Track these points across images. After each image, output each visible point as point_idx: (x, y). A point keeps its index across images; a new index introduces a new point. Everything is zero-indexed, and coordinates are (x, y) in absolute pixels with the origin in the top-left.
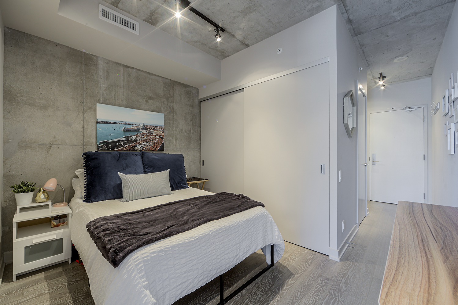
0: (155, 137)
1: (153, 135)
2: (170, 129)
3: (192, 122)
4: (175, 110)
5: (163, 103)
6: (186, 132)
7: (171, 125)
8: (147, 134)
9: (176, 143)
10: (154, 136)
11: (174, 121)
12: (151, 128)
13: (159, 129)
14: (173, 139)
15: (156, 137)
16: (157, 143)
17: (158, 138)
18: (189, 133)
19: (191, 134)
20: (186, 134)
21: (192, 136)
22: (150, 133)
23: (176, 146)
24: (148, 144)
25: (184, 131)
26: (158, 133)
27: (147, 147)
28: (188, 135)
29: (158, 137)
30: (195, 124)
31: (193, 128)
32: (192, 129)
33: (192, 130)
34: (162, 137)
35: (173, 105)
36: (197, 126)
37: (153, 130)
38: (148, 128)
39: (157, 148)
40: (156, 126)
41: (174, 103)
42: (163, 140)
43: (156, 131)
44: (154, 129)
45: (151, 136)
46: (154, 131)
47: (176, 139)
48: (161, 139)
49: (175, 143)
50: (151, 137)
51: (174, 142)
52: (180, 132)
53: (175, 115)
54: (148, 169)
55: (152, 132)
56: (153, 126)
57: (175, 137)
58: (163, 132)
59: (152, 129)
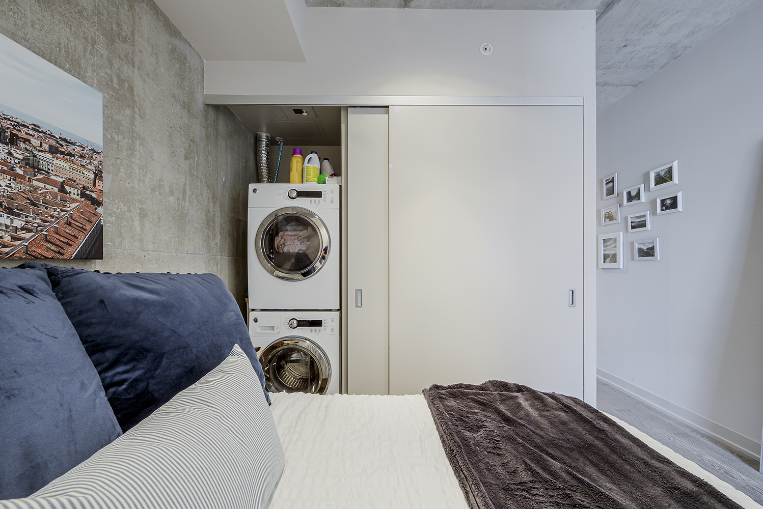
0: (62, 190)
1: (47, 180)
2: (119, 170)
3: (187, 162)
4: (136, 98)
5: (93, 45)
6: (172, 192)
7: (125, 153)
8: (12, 169)
9: (142, 230)
10: (54, 183)
11: (133, 142)
12: (35, 142)
13: (81, 156)
14: (130, 211)
15: (67, 193)
16: (70, 224)
17: (74, 201)
18: (181, 197)
19: (187, 204)
20: (171, 199)
21: (188, 210)
22: (31, 164)
23: (141, 240)
24: (18, 223)
25: (167, 190)
26: (75, 176)
27: (14, 239)
28: (179, 204)
29: (74, 193)
30: (195, 173)
31: (190, 185)
32: (188, 186)
33: (187, 191)
34: (94, 195)
35: (130, 73)
36: (201, 182)
37: (49, 156)
38: (22, 134)
39: (70, 249)
40: (65, 140)
41: (136, 71)
42: (100, 210)
43: (67, 165)
44: (53, 151)
45: (35, 183)
46: (55, 161)
47: (143, 215)
48: (88, 206)
49: (138, 229)
50: (37, 188)
51: (137, 223)
52: (153, 190)
53: (137, 116)
54: (120, 369)
55: (43, 165)
56: (52, 136)
57: (138, 204)
58: (98, 175)
59: (46, 147)
